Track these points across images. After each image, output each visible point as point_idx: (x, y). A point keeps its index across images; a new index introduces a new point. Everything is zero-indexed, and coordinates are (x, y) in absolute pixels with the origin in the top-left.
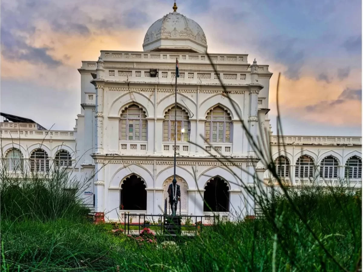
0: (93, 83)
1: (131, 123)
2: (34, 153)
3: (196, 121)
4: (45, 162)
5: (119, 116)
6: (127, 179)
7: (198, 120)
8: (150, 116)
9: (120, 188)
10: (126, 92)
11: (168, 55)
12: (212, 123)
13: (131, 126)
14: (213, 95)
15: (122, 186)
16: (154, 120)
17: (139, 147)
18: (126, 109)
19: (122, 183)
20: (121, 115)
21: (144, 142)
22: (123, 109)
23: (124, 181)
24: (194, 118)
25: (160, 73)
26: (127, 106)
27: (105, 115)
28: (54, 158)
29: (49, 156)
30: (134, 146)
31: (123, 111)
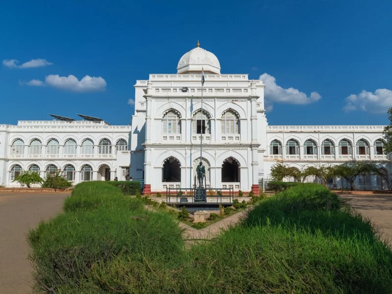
0: (145, 97)
1: (170, 122)
2: (101, 141)
3: (214, 120)
4: (109, 147)
5: (162, 118)
6: (167, 160)
7: (216, 119)
8: (183, 117)
9: (162, 167)
10: (167, 102)
11: (194, 76)
12: (226, 121)
13: (170, 124)
14: (225, 102)
15: (164, 165)
16: (185, 120)
17: (175, 138)
18: (167, 113)
19: (164, 163)
20: (163, 117)
21: (179, 135)
22: (165, 113)
23: (165, 162)
24: (213, 118)
25: (189, 89)
26: (167, 111)
27: (153, 118)
28: (115, 145)
29: (112, 143)
30: (172, 137)
31: (164, 115)
